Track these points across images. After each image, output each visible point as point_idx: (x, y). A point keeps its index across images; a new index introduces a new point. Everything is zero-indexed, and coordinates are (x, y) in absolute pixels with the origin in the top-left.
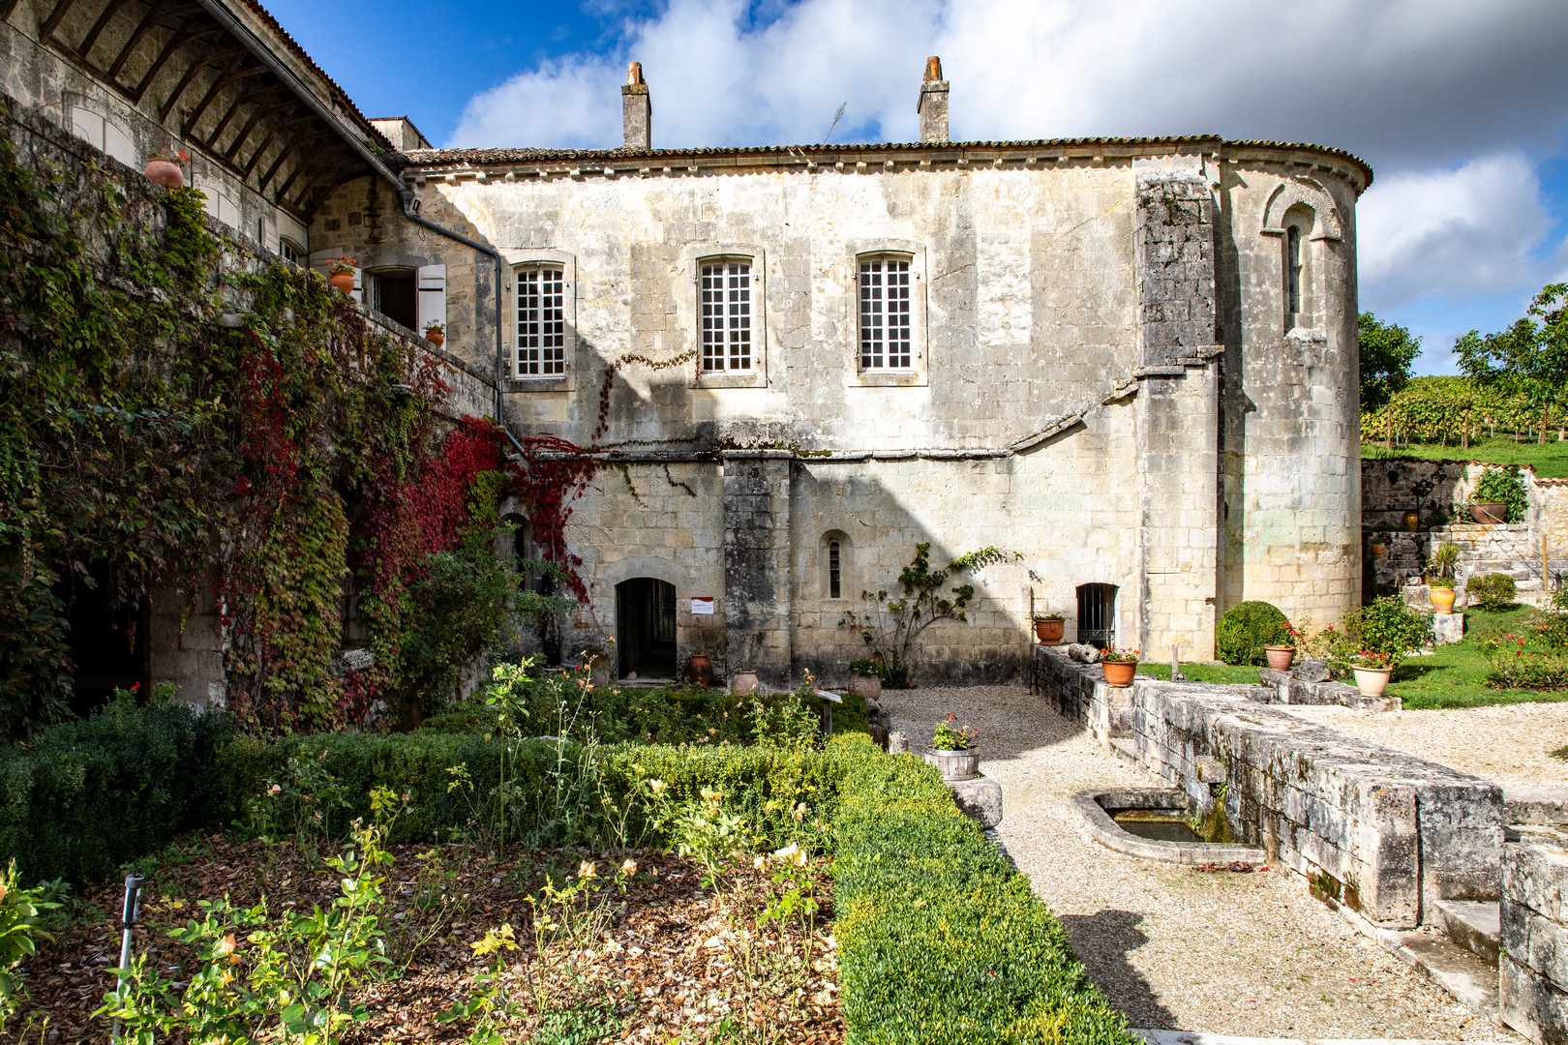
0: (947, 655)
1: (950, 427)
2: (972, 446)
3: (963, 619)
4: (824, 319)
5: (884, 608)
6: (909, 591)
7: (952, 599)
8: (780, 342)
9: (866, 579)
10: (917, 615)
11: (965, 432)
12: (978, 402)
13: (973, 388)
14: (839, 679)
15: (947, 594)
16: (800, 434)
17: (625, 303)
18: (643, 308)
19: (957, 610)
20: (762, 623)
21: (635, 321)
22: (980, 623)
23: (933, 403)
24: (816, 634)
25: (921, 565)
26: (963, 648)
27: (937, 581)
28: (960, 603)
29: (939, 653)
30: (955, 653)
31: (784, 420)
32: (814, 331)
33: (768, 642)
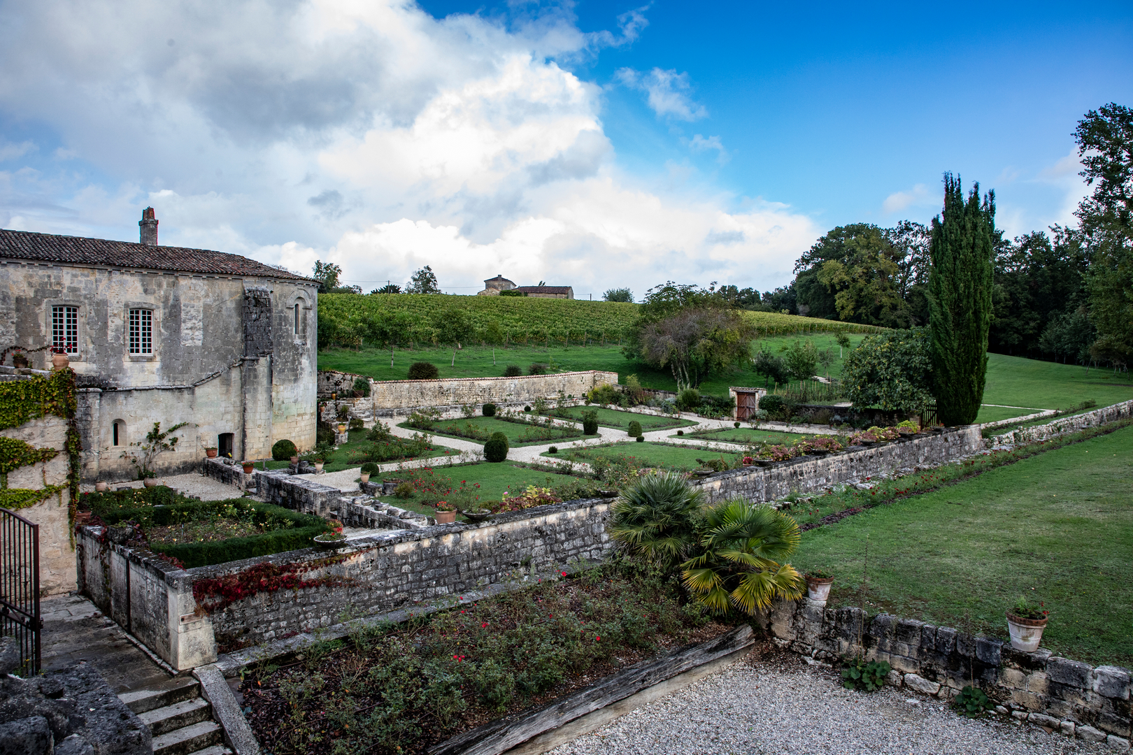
0: (166, 464)
1: (169, 377)
2: (178, 384)
3: (173, 450)
4: (114, 333)
5: (140, 448)
6: (150, 441)
7: (169, 443)
8: (93, 343)
9: (132, 437)
10: (154, 450)
11: (175, 380)
12: (180, 368)
13: (179, 362)
14: (119, 479)
15: (166, 441)
16: (102, 381)
17: (13, 323)
18: (23, 325)
19: (171, 447)
20: (86, 459)
21: (17, 331)
22: (180, 451)
23: (162, 368)
24: (109, 462)
25: (156, 430)
26: (173, 461)
27: (163, 436)
28: (172, 444)
29: (163, 464)
30: (170, 463)
31: (94, 374)
32: (109, 338)
33: (89, 467)
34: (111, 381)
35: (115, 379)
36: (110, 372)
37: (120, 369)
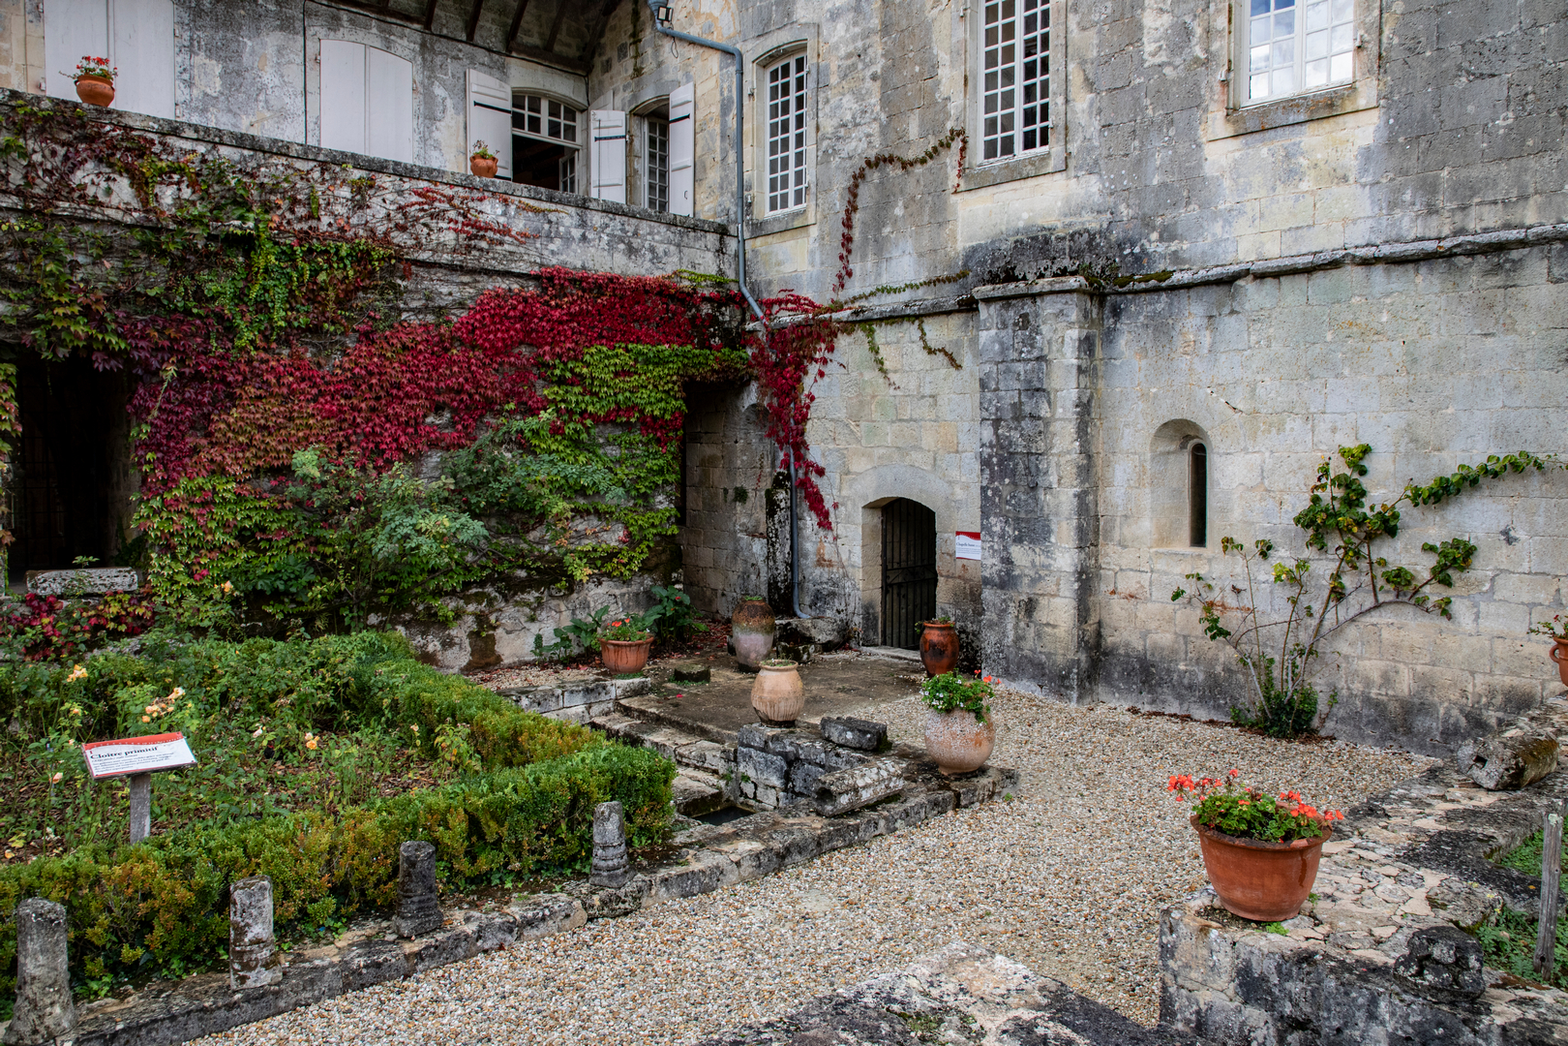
0: (1404, 685)
1: (1430, 188)
2: (1484, 222)
3: (1445, 610)
5: (1265, 572)
6: (1318, 541)
7: (1422, 567)
10: (1338, 594)
11: (1466, 196)
12: (1505, 120)
13: (1495, 89)
15: (1404, 553)
16: (1120, 246)
17: (874, 78)
18: (896, 80)
19: (1433, 593)
20: (1034, 581)
21: (885, 102)
22: (1490, 625)
23: (1390, 143)
24: (1143, 611)
25: (1354, 495)
26: (1444, 675)
27: (1388, 526)
28: (1441, 576)
29: (1387, 679)
30: (1426, 683)
31: (1092, 222)
32: (1149, 47)
33: (1041, 615)
34: (1154, 245)
35: (1168, 234)
36: (1149, 206)
37: (1189, 185)
